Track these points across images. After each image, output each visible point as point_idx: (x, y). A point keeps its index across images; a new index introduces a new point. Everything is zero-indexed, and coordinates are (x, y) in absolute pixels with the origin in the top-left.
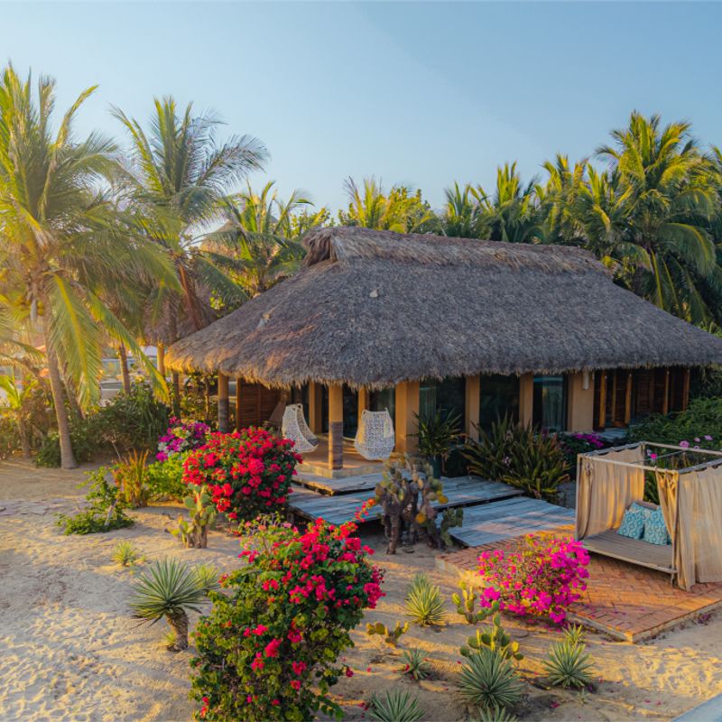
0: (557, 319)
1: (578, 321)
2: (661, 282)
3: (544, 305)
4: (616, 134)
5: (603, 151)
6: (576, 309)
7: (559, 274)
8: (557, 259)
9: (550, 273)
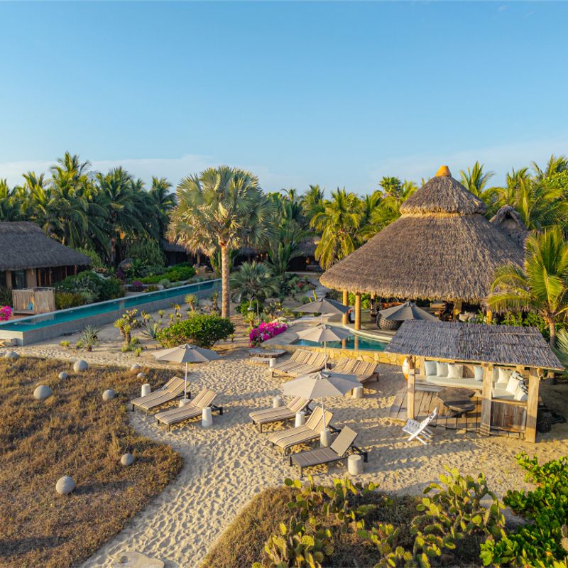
0: (19, 252)
1: (27, 252)
2: (72, 233)
3: (14, 246)
4: (60, 160)
5: (53, 168)
6: (27, 247)
7: (22, 234)
8: (21, 228)
9: (18, 233)
